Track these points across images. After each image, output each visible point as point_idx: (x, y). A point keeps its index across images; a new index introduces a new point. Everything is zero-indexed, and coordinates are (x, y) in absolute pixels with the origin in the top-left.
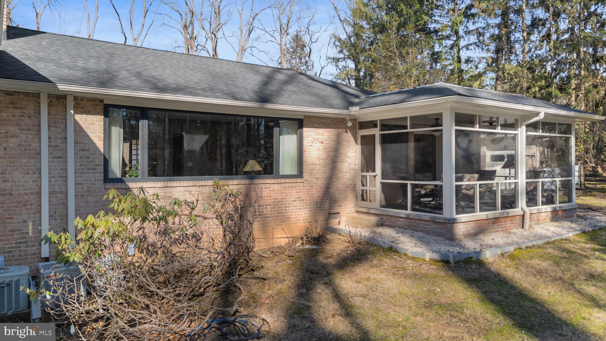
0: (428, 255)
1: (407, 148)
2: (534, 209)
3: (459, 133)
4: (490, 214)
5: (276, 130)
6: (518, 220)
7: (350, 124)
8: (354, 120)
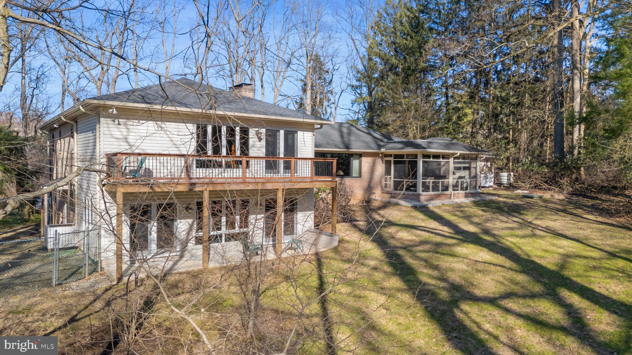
0: (410, 205)
1: (405, 166)
2: (456, 192)
3: (424, 162)
4: (436, 193)
5: (352, 158)
6: (449, 196)
7: (381, 155)
8: (382, 153)
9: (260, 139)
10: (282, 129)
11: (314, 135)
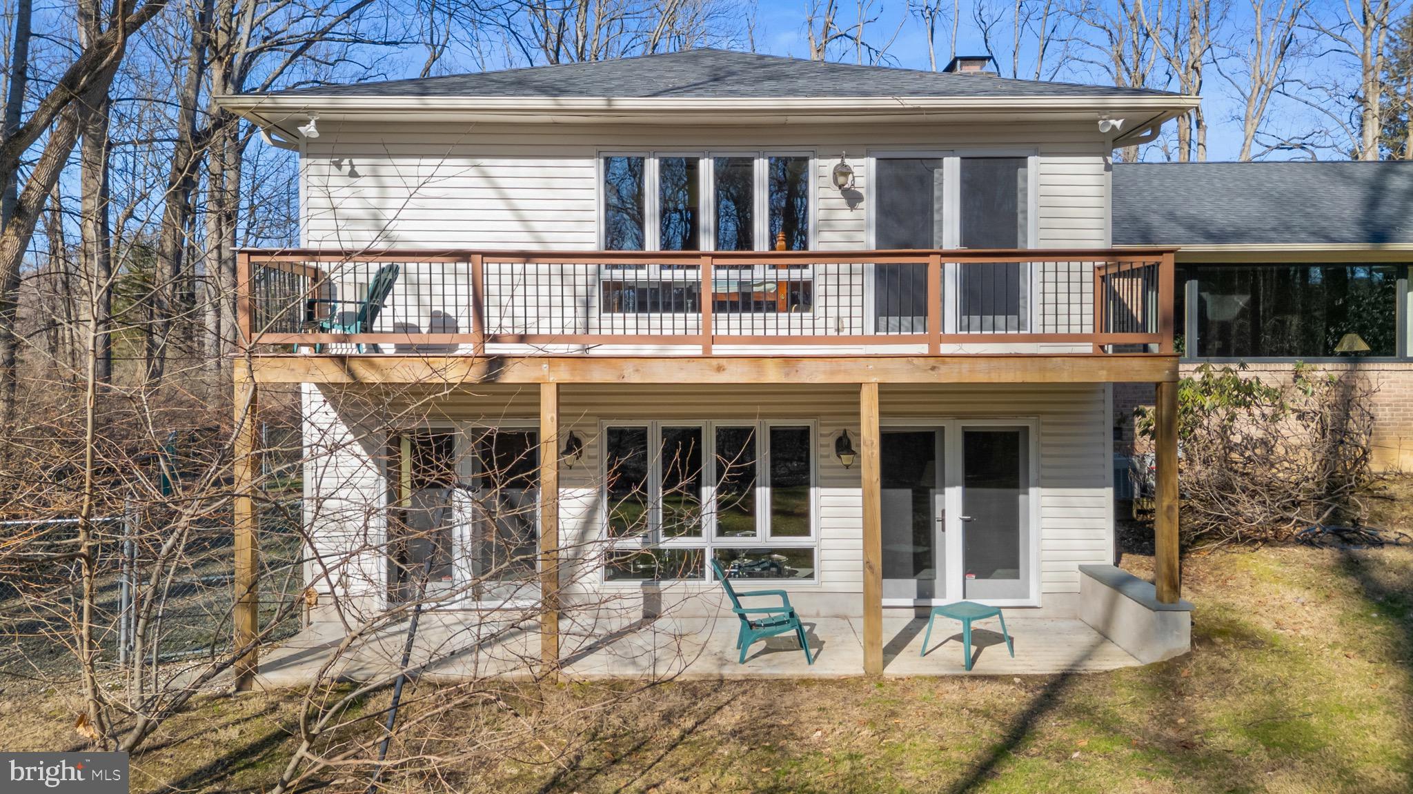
5: (1401, 283)
9: (853, 198)
10: (952, 153)
11: (1108, 167)
